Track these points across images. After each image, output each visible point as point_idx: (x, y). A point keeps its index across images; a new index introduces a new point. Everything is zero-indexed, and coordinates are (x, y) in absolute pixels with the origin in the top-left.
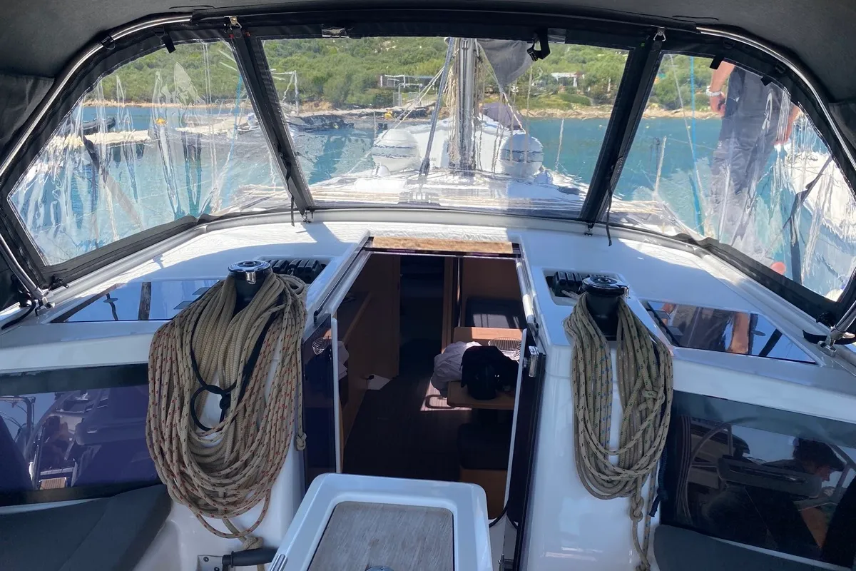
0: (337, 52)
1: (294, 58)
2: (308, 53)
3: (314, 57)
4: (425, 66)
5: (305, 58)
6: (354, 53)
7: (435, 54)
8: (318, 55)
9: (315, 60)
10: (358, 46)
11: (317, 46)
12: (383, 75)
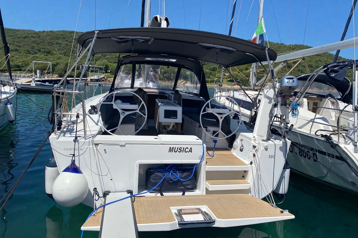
0: (57, 54)
1: (37, 55)
2: (44, 53)
3: (47, 55)
4: (100, 62)
5: (43, 56)
6: (66, 55)
7: (102, 58)
8: (48, 54)
9: (48, 57)
10: (67, 52)
11: (48, 51)
12: (82, 65)
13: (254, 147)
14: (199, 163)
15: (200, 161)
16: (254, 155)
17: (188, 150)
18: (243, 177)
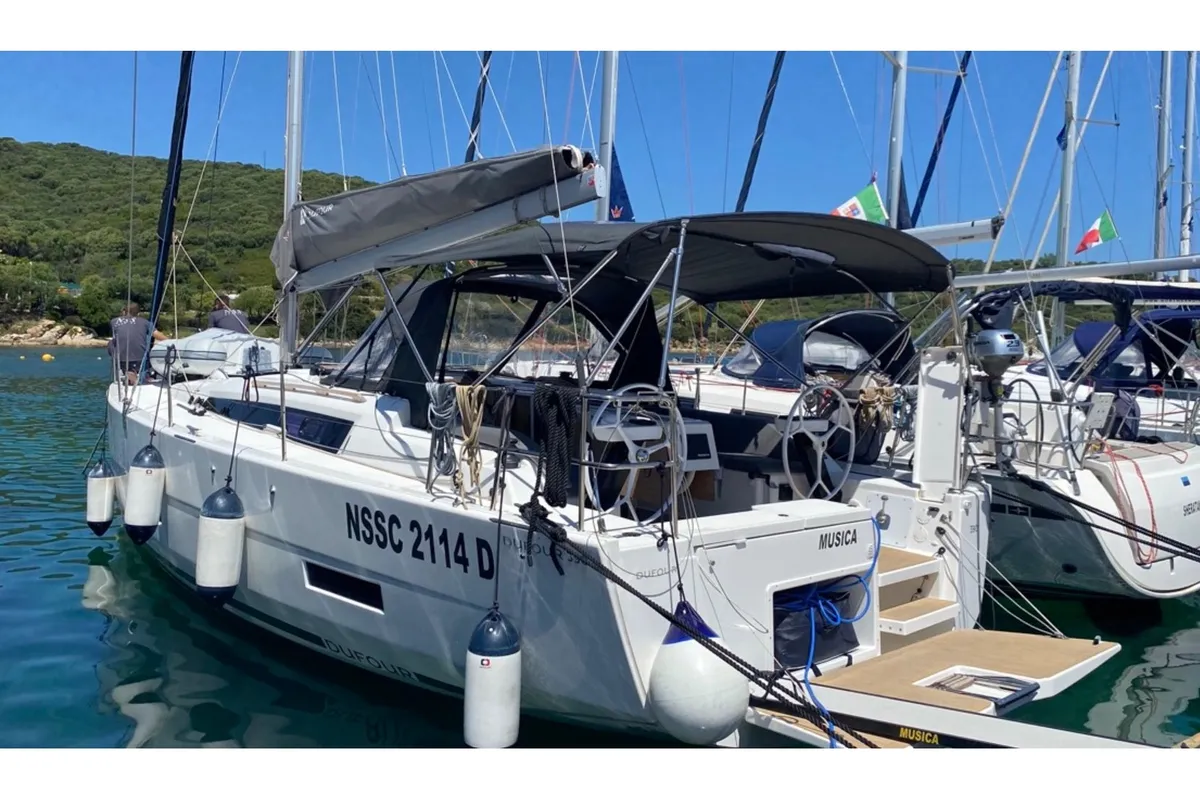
13: (933, 510)
14: (869, 568)
15: (871, 562)
16: (940, 531)
17: (849, 537)
18: (919, 591)
